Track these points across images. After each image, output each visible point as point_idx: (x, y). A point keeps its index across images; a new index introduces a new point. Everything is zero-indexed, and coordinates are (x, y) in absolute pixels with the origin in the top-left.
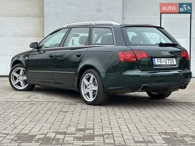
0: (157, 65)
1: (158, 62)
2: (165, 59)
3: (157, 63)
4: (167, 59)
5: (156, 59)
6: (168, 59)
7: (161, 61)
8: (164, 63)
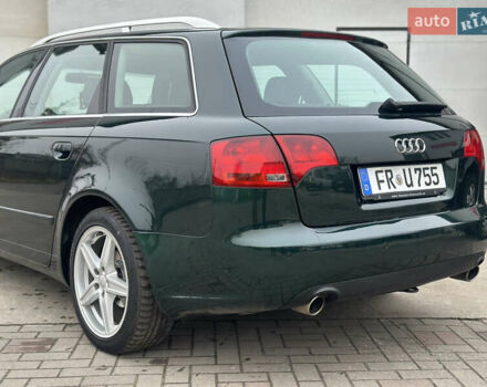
0: (377, 195)
1: (379, 182)
2: (406, 168)
3: (375, 190)
4: (413, 167)
5: (371, 172)
6: (416, 170)
7: (389, 180)
8: (402, 188)
